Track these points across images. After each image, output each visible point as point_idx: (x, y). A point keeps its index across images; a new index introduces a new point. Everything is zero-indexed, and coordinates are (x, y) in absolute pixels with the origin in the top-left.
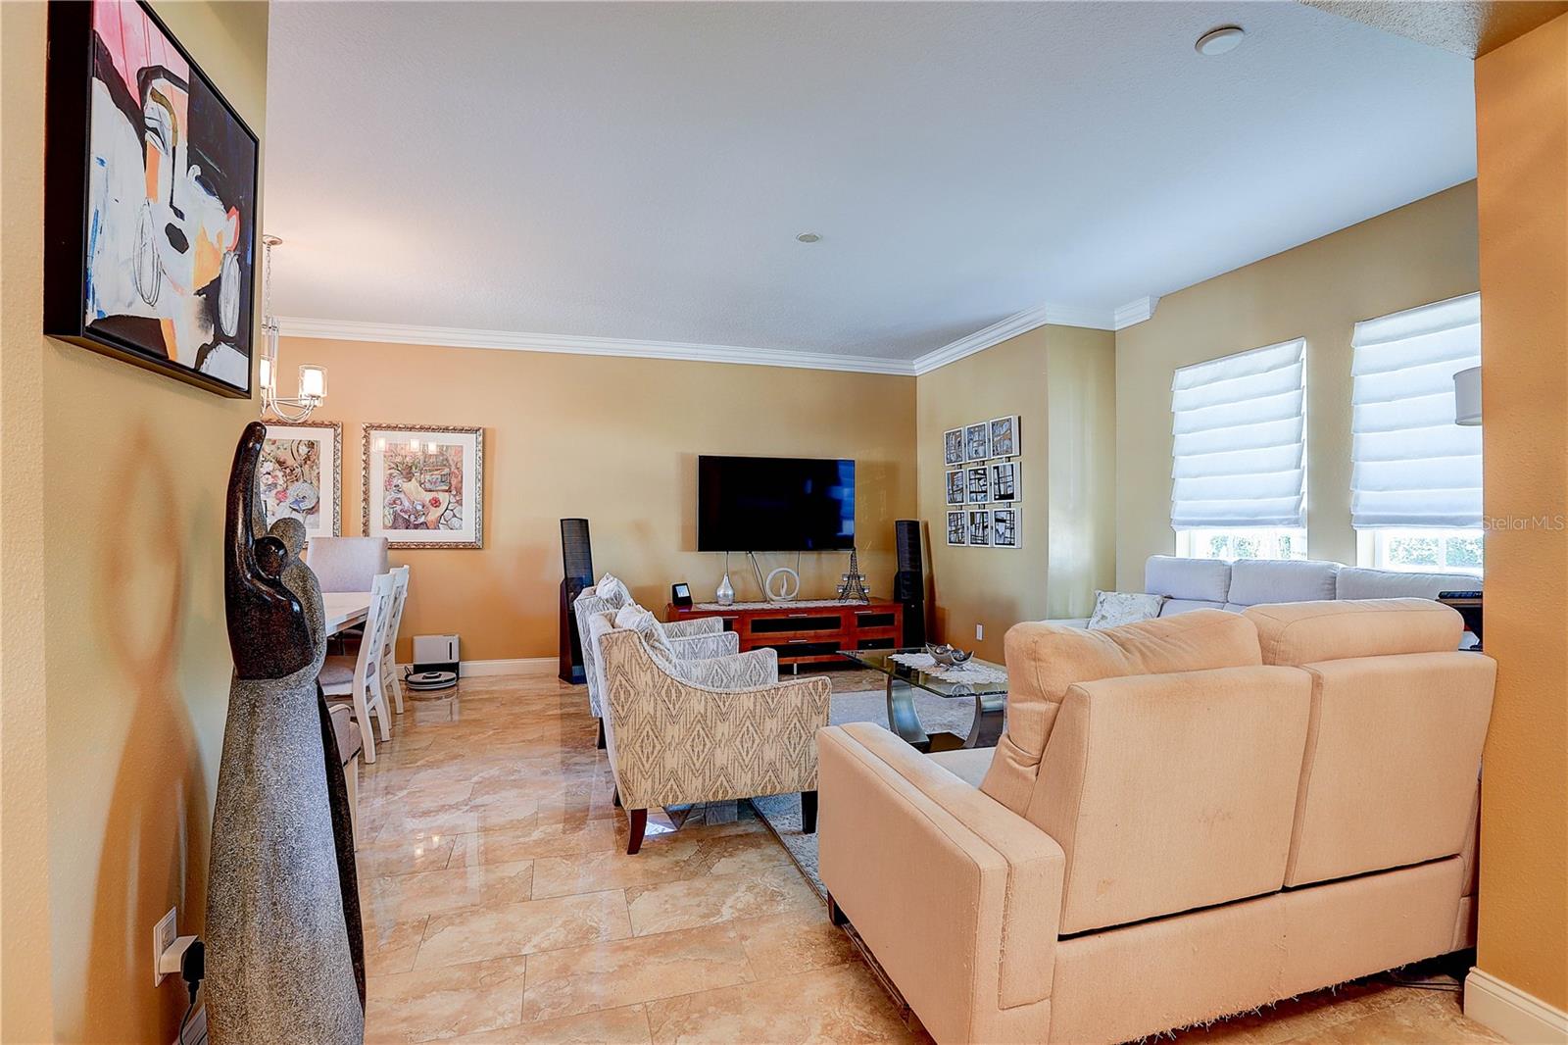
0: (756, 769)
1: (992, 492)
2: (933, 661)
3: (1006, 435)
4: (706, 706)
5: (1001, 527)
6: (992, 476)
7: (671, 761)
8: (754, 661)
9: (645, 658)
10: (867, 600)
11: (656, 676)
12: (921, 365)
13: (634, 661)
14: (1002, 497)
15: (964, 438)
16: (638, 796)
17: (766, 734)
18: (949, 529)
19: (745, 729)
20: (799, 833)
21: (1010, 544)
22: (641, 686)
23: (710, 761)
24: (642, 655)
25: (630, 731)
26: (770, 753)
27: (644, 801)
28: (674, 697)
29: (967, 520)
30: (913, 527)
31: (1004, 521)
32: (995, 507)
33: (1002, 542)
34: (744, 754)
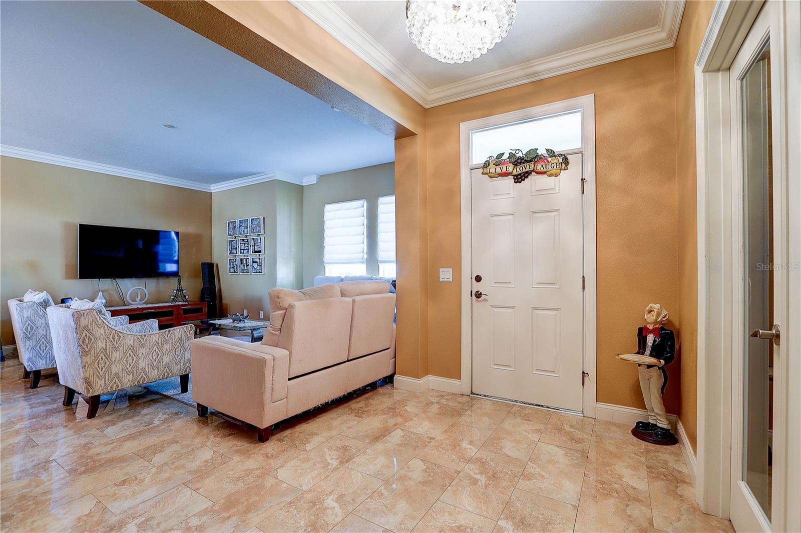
0: (160, 367)
1: (251, 249)
2: (231, 321)
3: (256, 224)
4: (134, 342)
5: (255, 265)
6: (251, 243)
7: (115, 369)
8: (146, 325)
9: (100, 322)
10: (187, 301)
11: (107, 330)
12: (215, 188)
13: (94, 323)
14: (256, 252)
15: (238, 224)
16: (96, 388)
17: (164, 351)
18: (229, 266)
19: (154, 350)
20: (179, 394)
21: (260, 272)
22: (98, 335)
23: (136, 366)
24: (98, 320)
25: (92, 357)
26: (166, 359)
27: (100, 391)
28: (116, 339)
29: (239, 262)
30: (210, 266)
31: (256, 262)
32: (252, 256)
33: (256, 271)
34: (153, 361)
